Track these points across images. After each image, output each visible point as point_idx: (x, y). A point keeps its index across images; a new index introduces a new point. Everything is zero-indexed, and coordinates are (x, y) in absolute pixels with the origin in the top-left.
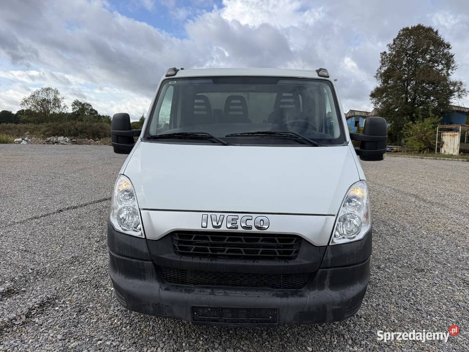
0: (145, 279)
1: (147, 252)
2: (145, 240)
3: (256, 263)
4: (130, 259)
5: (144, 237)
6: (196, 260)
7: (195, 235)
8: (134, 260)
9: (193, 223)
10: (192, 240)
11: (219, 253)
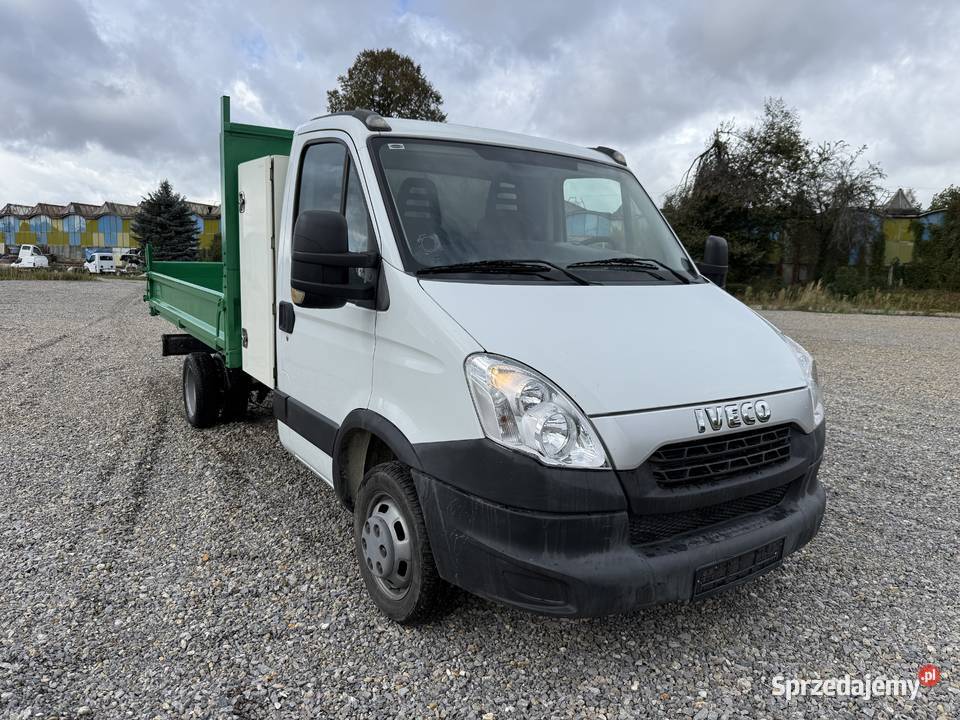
0: (608, 549)
1: (623, 494)
2: (613, 473)
3: (759, 477)
4: (588, 517)
5: (610, 468)
6: (694, 491)
7: (687, 448)
8: (594, 517)
9: (685, 427)
10: (685, 457)
11: (722, 471)
